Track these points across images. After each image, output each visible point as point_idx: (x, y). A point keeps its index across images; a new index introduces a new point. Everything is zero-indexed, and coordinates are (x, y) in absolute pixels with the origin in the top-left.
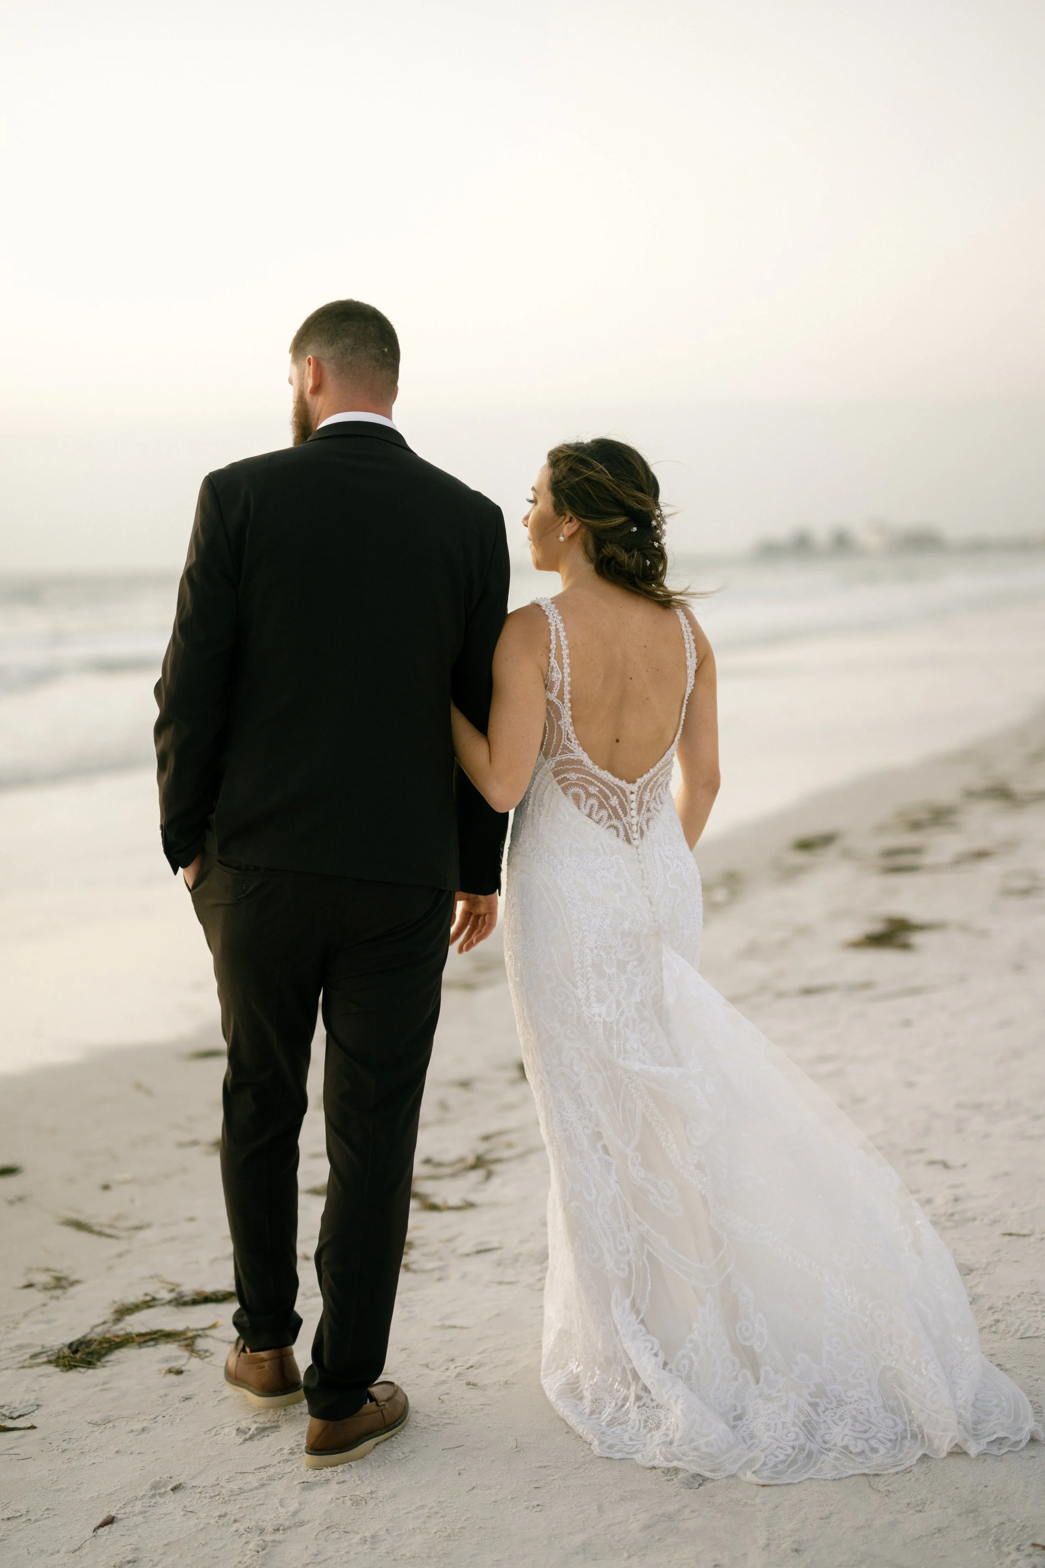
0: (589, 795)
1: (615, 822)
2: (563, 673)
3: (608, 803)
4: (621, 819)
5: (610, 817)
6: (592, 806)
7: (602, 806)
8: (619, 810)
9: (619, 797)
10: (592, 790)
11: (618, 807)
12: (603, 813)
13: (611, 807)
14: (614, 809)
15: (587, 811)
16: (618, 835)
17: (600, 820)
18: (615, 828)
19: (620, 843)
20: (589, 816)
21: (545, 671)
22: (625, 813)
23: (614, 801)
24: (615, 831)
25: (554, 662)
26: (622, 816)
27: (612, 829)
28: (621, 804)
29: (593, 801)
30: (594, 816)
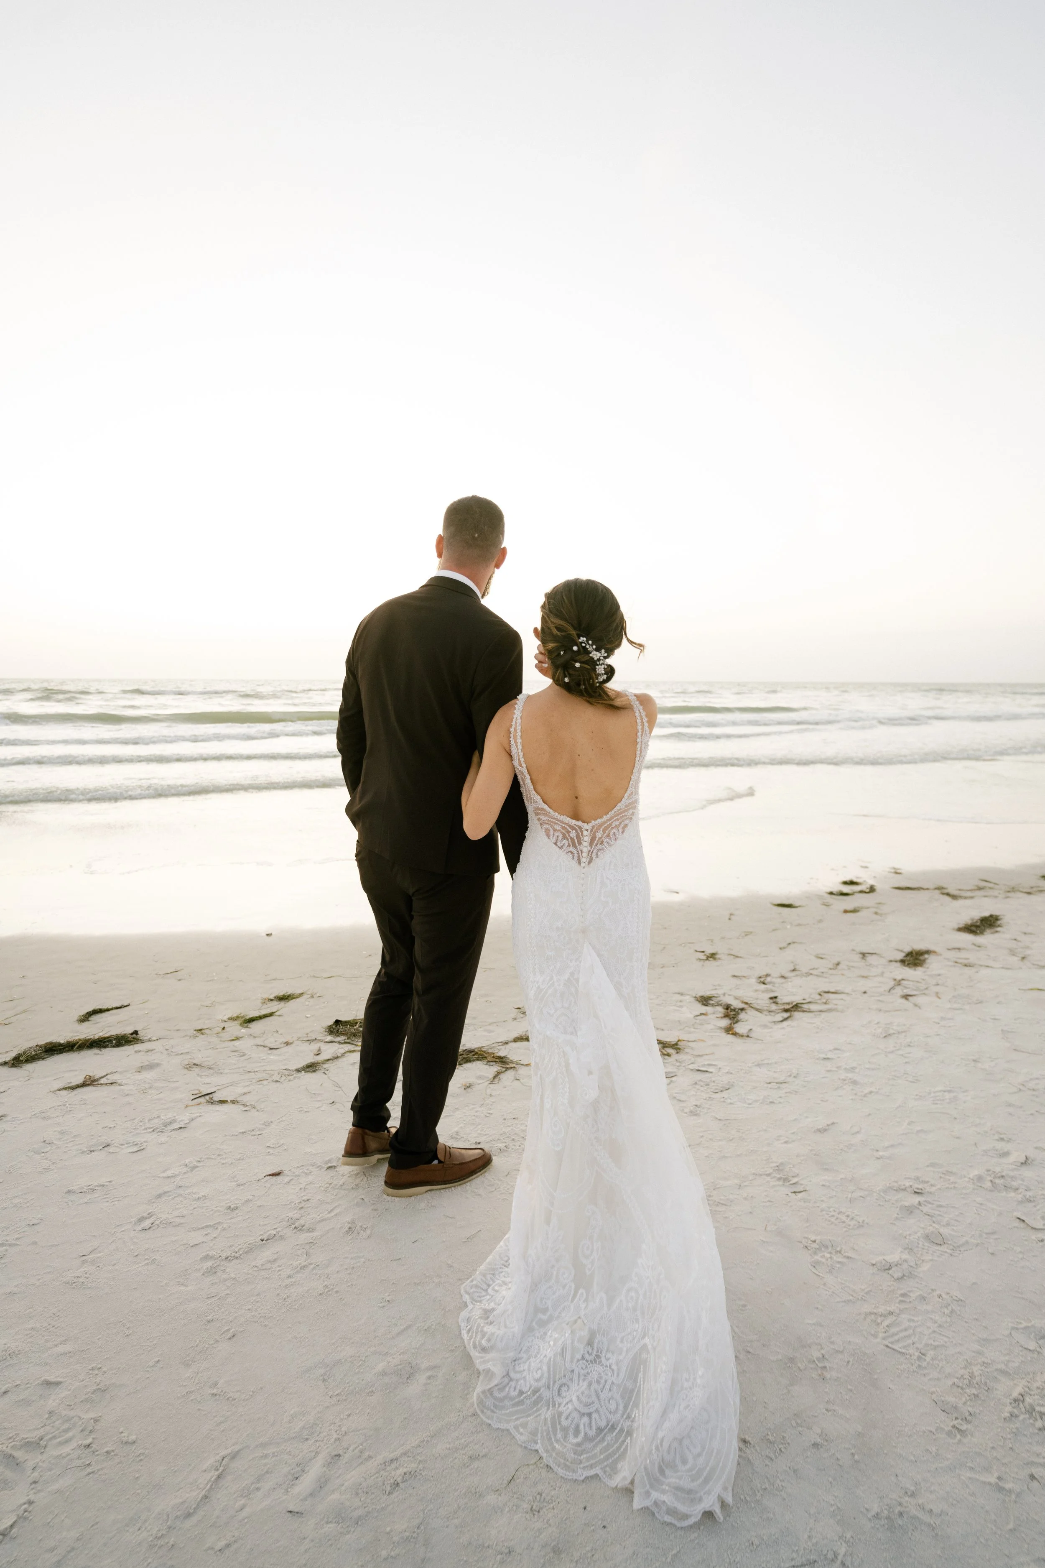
0: (555, 830)
1: (572, 849)
2: (518, 749)
3: (569, 835)
4: (576, 848)
5: (569, 845)
6: (558, 837)
7: (564, 837)
8: (576, 841)
9: (576, 831)
10: (556, 827)
11: (575, 838)
12: (565, 841)
13: (571, 838)
14: (572, 839)
15: (554, 840)
16: (573, 858)
17: (562, 847)
18: (572, 853)
19: (574, 863)
20: (556, 844)
21: (507, 749)
22: (580, 843)
23: (573, 834)
24: (571, 856)
25: (512, 742)
26: (577, 845)
27: (569, 854)
28: (578, 836)
29: (557, 834)
30: (559, 844)
